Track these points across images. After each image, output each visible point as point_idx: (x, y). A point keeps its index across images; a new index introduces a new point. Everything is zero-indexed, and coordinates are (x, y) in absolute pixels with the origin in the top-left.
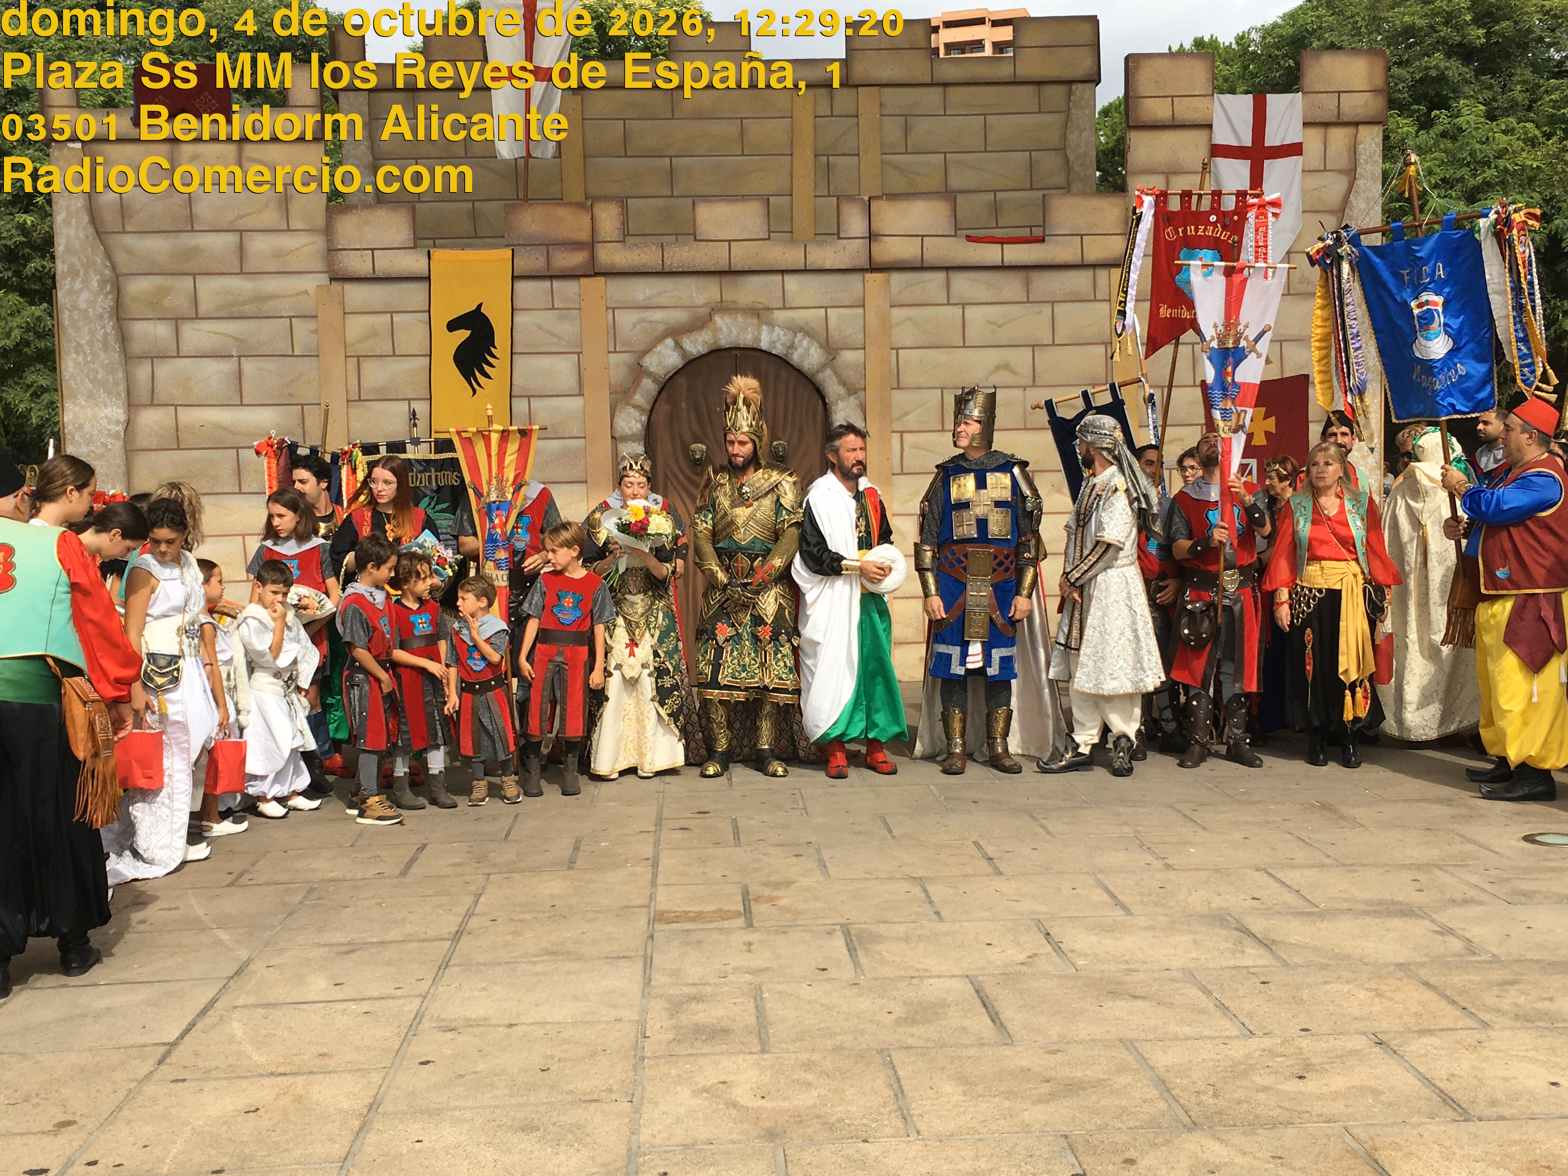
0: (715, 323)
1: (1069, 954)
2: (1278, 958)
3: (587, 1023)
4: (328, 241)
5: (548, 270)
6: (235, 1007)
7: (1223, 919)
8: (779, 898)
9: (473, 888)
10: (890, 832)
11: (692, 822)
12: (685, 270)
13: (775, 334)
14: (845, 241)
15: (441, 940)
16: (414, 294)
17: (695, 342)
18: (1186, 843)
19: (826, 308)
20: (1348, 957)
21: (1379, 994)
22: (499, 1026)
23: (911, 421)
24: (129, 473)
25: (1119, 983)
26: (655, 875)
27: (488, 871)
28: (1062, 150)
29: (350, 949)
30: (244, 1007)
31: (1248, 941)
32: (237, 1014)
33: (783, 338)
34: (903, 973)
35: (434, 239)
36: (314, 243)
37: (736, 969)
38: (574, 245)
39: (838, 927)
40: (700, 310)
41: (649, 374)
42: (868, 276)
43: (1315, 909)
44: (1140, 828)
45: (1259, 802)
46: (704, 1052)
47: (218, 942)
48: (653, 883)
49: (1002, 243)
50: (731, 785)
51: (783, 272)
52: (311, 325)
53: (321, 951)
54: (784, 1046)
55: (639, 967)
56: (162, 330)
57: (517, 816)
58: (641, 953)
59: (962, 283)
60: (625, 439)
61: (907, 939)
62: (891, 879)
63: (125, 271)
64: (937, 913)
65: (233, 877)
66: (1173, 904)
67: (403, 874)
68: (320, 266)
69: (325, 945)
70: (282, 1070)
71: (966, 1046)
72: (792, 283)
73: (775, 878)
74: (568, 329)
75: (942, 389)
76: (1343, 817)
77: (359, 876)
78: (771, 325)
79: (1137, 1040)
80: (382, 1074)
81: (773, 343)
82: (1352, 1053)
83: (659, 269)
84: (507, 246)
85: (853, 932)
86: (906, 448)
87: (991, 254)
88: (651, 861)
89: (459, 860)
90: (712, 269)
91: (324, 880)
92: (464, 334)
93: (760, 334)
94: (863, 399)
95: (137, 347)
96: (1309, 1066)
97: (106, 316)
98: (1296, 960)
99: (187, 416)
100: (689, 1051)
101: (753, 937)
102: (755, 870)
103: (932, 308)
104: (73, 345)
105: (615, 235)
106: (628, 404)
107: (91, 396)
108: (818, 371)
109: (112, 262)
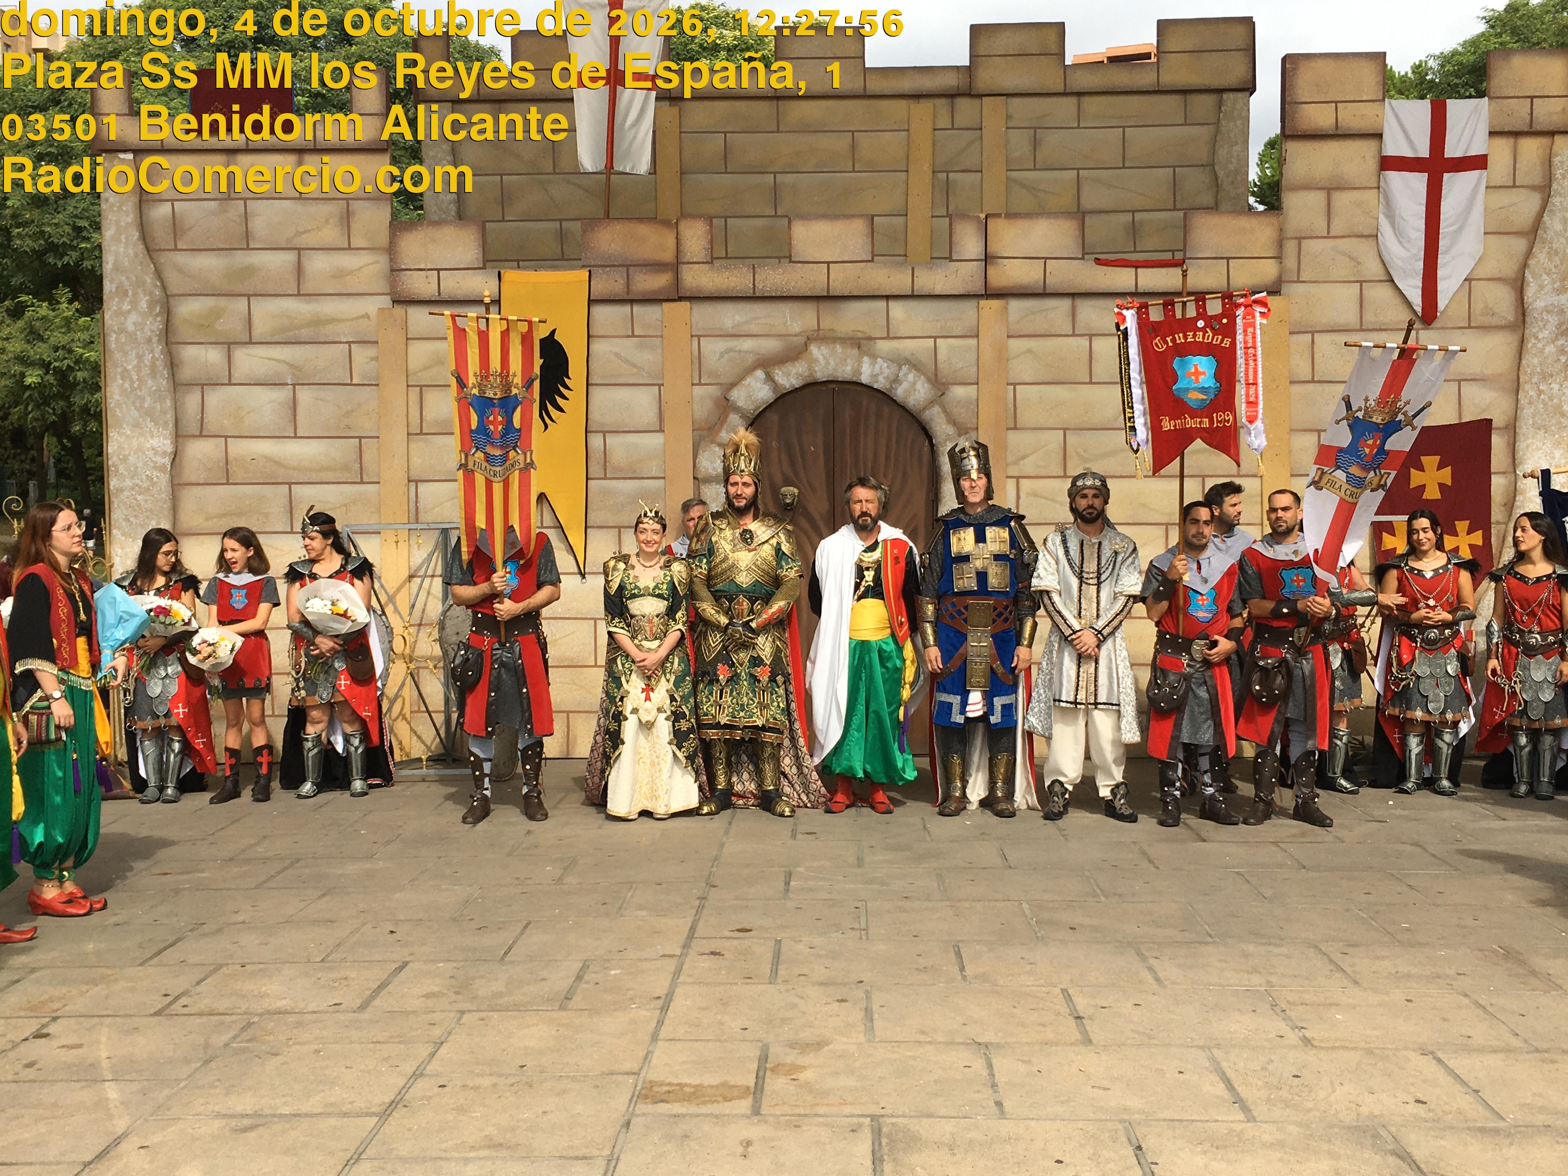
0: (811, 354)
4: (391, 260)
5: (628, 293)
7: (1375, 1135)
8: (802, 1068)
9: (437, 1032)
10: (962, 969)
11: (727, 943)
12: (779, 294)
13: (877, 366)
14: (958, 264)
15: (367, 1115)
17: (788, 375)
19: (935, 338)
23: (1028, 466)
24: (175, 509)
26: (660, 1023)
27: (464, 1007)
28: (1210, 165)
29: (252, 1124)
33: (886, 371)
35: (518, 261)
36: (377, 262)
38: (658, 266)
39: (867, 1121)
40: (794, 339)
41: (737, 410)
42: (983, 303)
43: (1501, 1124)
47: (100, 1104)
48: (655, 1037)
49: (1137, 267)
50: (787, 891)
51: (888, 298)
52: (371, 351)
53: (216, 1125)
56: (213, 356)
57: (527, 926)
58: (606, 1151)
59: (1090, 312)
60: (708, 480)
61: (951, 1148)
62: (950, 1044)
63: (175, 291)
64: (999, 1105)
66: (1310, 1105)
67: (363, 1007)
68: (383, 287)
69: (225, 1116)
72: (898, 309)
73: (806, 1035)
74: (648, 358)
75: (1065, 430)
77: (312, 1007)
78: (873, 356)
81: (875, 376)
83: (750, 293)
84: (583, 267)
85: (884, 1130)
86: (1022, 495)
87: (1123, 278)
88: (661, 1002)
89: (436, 989)
90: (809, 294)
91: (269, 1012)
93: (860, 365)
95: (186, 373)
97: (155, 339)
99: (238, 448)
101: (754, 1131)
102: (784, 1021)
103: (1054, 338)
104: (119, 370)
105: (702, 256)
106: (712, 442)
107: (136, 425)
108: (925, 409)
109: (162, 282)
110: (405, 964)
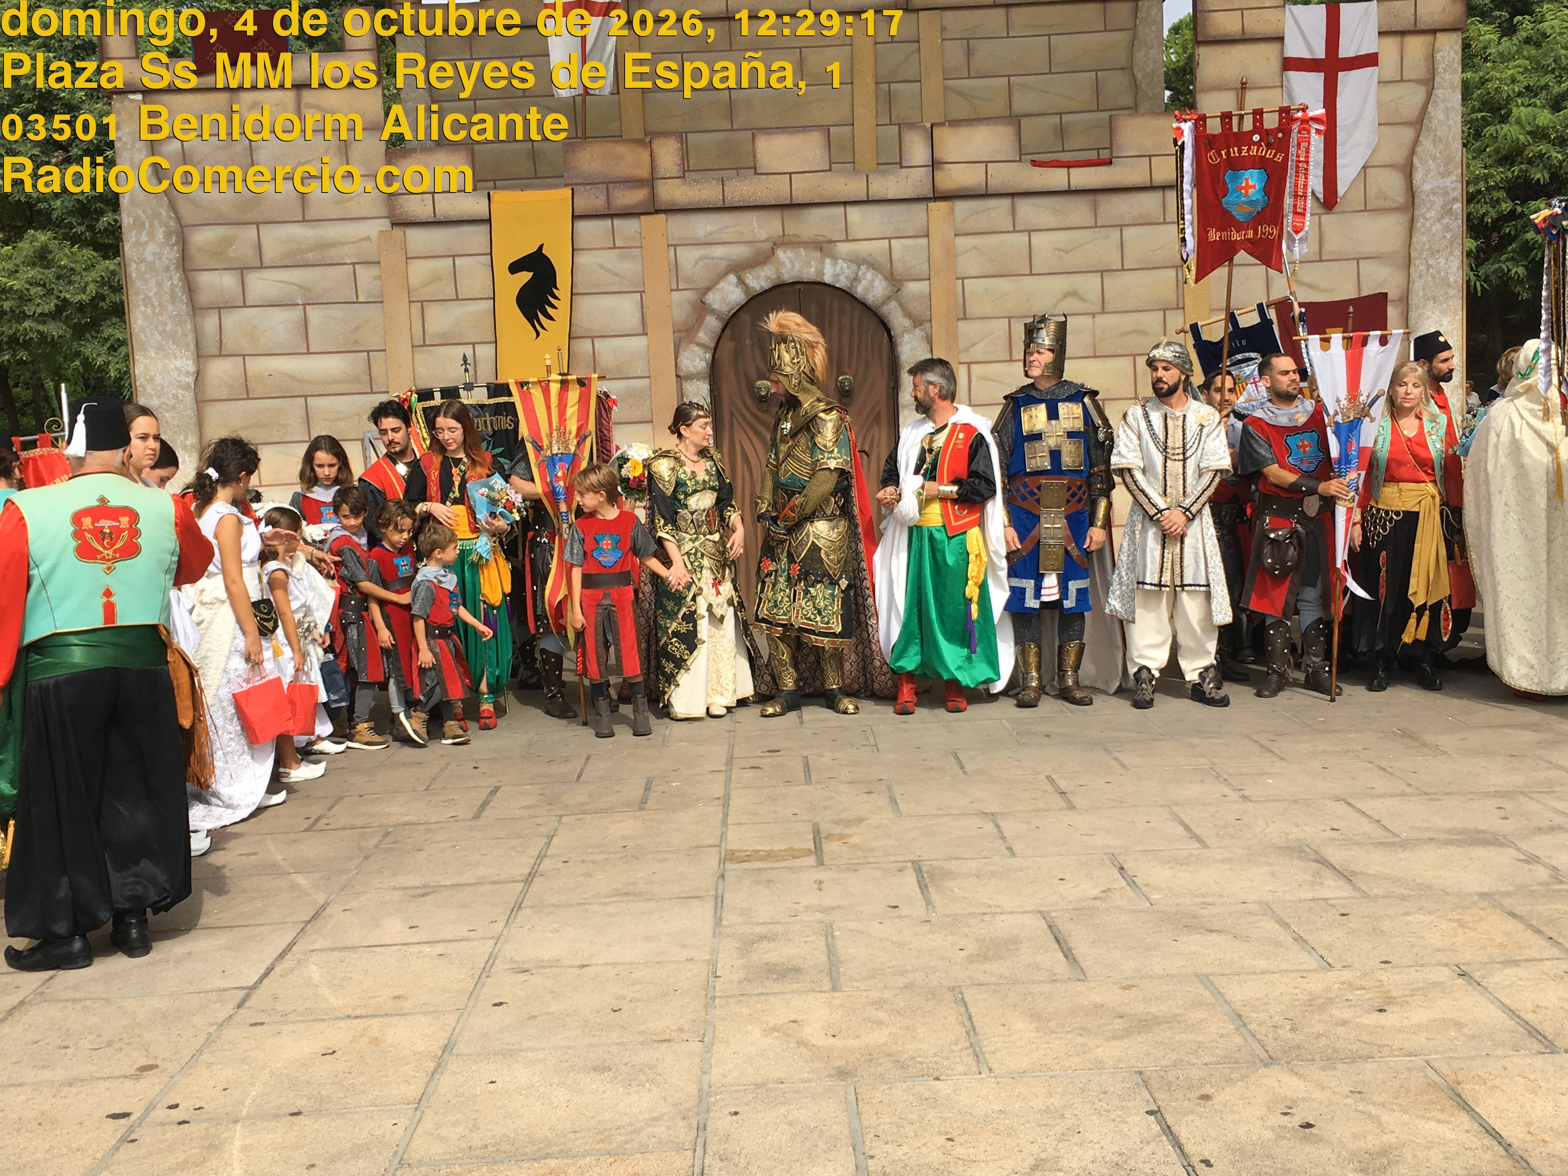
0: (778, 258)
1: (1144, 889)
2: (1358, 889)
3: (658, 963)
5: (609, 208)
6: (312, 951)
7: (1301, 851)
8: (851, 836)
9: (545, 830)
10: (962, 767)
11: (763, 761)
12: (746, 204)
13: (838, 268)
14: (908, 170)
15: (514, 882)
16: (475, 236)
17: (758, 277)
18: (1264, 774)
19: (890, 239)
20: (1430, 887)
21: (1462, 925)
22: (571, 967)
23: (978, 352)
24: (200, 424)
25: (1195, 917)
26: (726, 815)
27: (561, 812)
28: (1129, 68)
29: (426, 891)
30: (320, 950)
31: (1326, 873)
32: (314, 958)
33: (847, 271)
34: (975, 910)
35: (494, 181)
36: (375, 188)
37: (808, 908)
38: (635, 183)
39: (910, 864)
40: (762, 245)
41: (712, 311)
42: (932, 205)
43: (1396, 839)
44: (1216, 760)
45: (1339, 731)
46: (775, 990)
47: (295, 887)
48: (724, 823)
49: (1069, 167)
50: (802, 723)
51: (845, 203)
52: (374, 271)
53: (397, 894)
54: (855, 984)
55: (710, 905)
56: (228, 281)
57: (588, 758)
58: (713, 892)
59: (1027, 209)
60: (690, 377)
61: (978, 876)
62: (963, 815)
63: (190, 222)
64: (1010, 849)
65: (311, 821)
66: (1250, 836)
67: (477, 817)
68: (383, 211)
69: (400, 889)
70: (358, 1012)
71: (1039, 982)
72: (855, 214)
73: (846, 816)
74: (629, 267)
75: (1009, 318)
76: (1425, 745)
77: (433, 819)
78: (835, 258)
79: (1212, 974)
80: (457, 1015)
81: (836, 276)
82: (1435, 985)
83: (720, 204)
84: (566, 185)
85: (924, 869)
86: (973, 379)
87: (1057, 178)
88: (721, 801)
89: (531, 803)
90: (774, 203)
91: (399, 824)
92: (525, 276)
93: (823, 267)
94: (929, 331)
95: (203, 298)
96: (1390, 1000)
97: (172, 267)
98: (1376, 891)
99: (256, 365)
100: (760, 990)
101: (822, 875)
102: (825, 808)
103: (998, 236)
104: (141, 297)
105: (675, 171)
106: (691, 342)
107: (160, 348)
108: (883, 304)
109: (176, 213)
110: (497, 789)
